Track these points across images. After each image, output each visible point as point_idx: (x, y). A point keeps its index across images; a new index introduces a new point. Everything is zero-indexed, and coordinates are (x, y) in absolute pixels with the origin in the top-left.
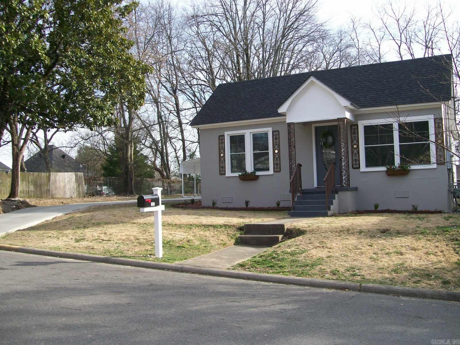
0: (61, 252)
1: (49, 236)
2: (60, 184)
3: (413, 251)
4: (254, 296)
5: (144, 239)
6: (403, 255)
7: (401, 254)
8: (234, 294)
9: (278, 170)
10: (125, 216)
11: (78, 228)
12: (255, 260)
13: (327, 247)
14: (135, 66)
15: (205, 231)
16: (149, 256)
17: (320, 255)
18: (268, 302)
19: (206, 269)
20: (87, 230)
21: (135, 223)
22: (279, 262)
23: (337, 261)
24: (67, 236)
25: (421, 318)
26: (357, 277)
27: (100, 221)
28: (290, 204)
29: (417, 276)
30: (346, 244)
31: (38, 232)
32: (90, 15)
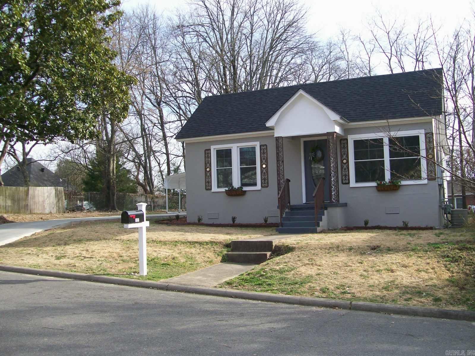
0: (41, 270)
1: (28, 253)
2: (39, 199)
3: (404, 268)
4: (242, 315)
5: (128, 256)
6: (394, 272)
7: (392, 271)
8: (222, 313)
9: (266, 185)
10: (108, 233)
11: (59, 245)
12: (242, 278)
13: (316, 265)
14: (119, 77)
15: (191, 248)
16: (133, 274)
17: (309, 272)
18: (257, 321)
19: (193, 287)
20: (67, 247)
21: (118, 240)
22: (267, 280)
23: (326, 279)
24: (47, 253)
25: (412, 336)
26: (347, 294)
27: (82, 238)
28: (278, 220)
29: (408, 293)
30: (335, 261)
31: (17, 249)
32: (72, 23)
